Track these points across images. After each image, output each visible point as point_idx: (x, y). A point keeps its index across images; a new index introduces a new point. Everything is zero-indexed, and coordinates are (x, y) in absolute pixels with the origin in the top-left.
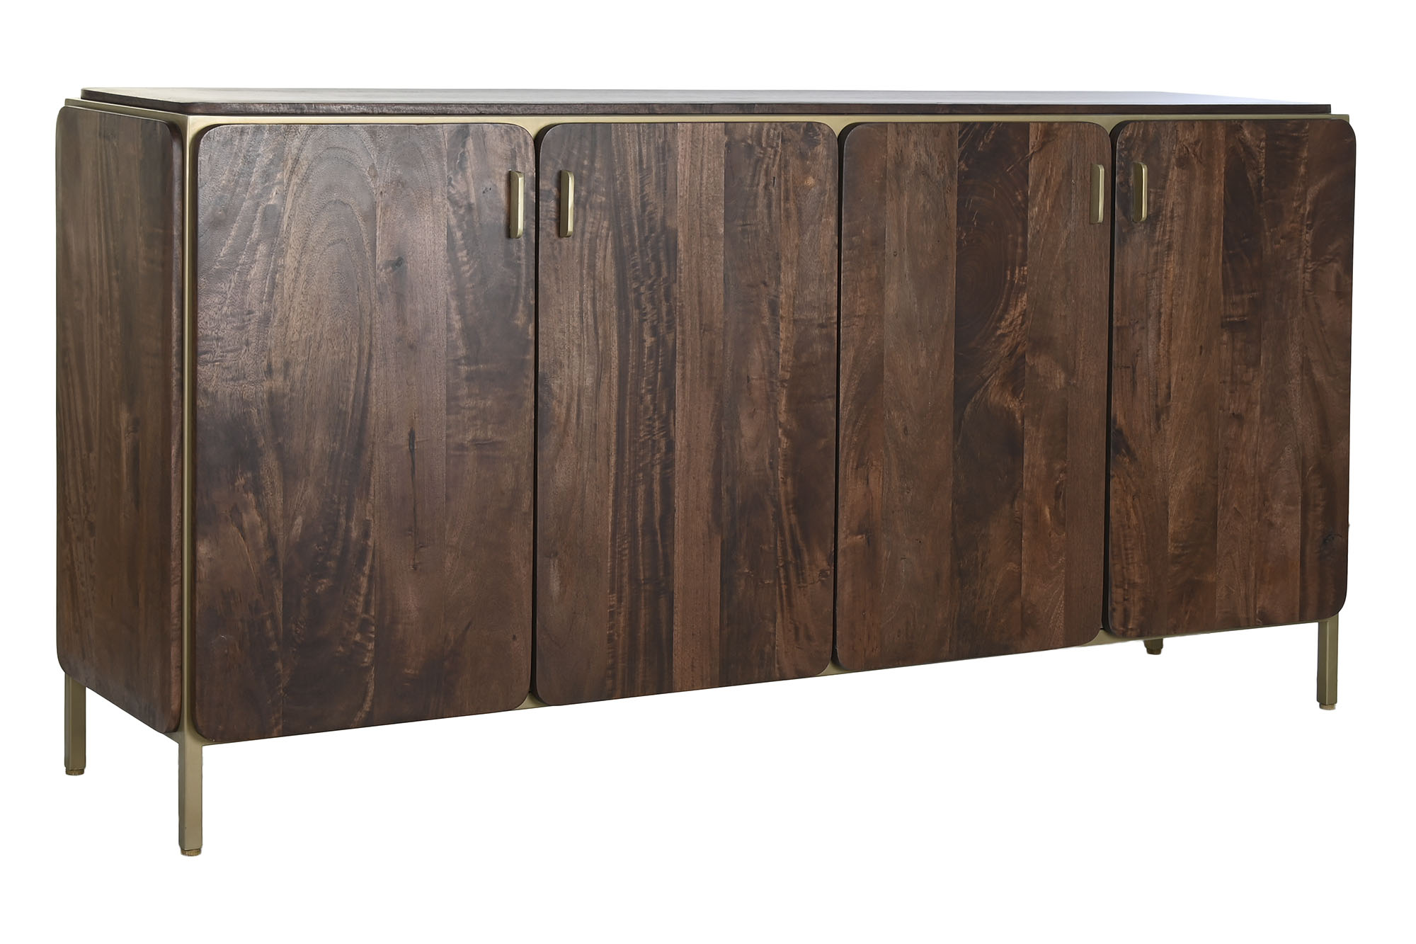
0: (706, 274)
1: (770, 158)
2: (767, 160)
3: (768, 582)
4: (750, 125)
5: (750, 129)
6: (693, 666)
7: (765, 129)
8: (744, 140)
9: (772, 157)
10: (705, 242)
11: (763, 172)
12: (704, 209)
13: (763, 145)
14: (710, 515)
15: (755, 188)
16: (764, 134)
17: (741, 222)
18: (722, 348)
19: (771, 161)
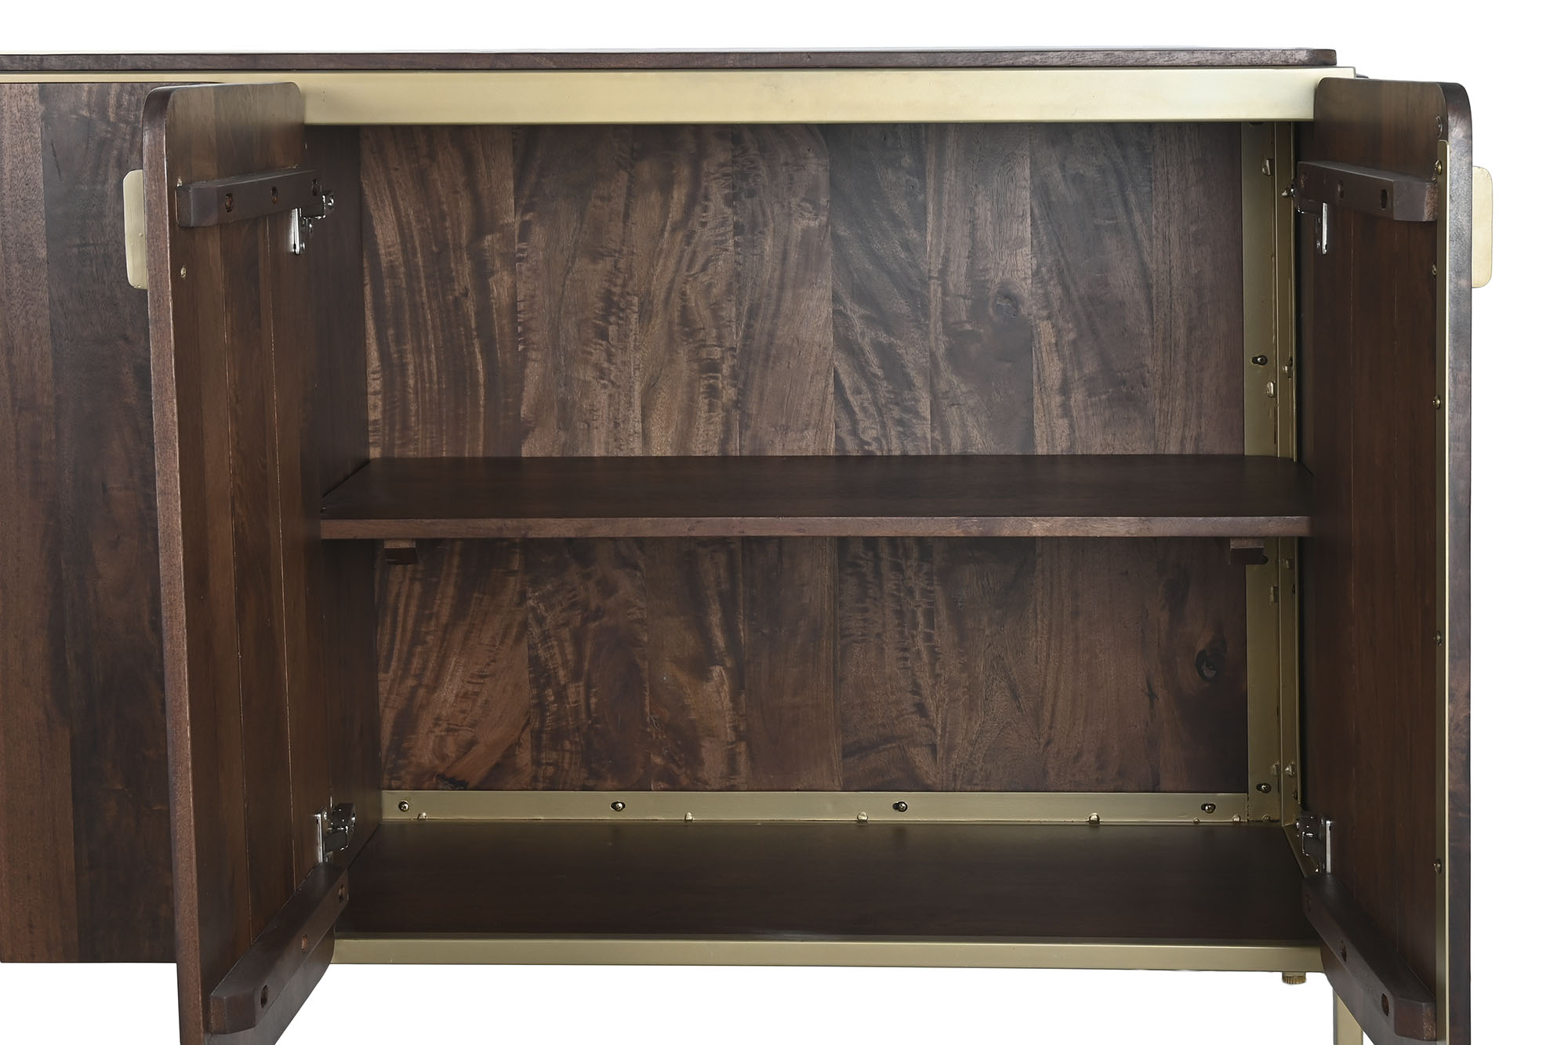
0: (19, 321)
1: (124, 140)
2: (118, 143)
3: (159, 807)
4: (86, 88)
5: (85, 94)
6: (31, 926)
7: (113, 93)
8: (74, 111)
9: (128, 137)
10: (14, 270)
11: (113, 162)
12: (10, 219)
13: (112, 120)
14: (48, 696)
15: (99, 187)
16: (112, 101)
17: (78, 241)
18: (53, 437)
19: (127, 145)
